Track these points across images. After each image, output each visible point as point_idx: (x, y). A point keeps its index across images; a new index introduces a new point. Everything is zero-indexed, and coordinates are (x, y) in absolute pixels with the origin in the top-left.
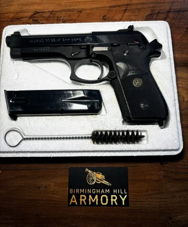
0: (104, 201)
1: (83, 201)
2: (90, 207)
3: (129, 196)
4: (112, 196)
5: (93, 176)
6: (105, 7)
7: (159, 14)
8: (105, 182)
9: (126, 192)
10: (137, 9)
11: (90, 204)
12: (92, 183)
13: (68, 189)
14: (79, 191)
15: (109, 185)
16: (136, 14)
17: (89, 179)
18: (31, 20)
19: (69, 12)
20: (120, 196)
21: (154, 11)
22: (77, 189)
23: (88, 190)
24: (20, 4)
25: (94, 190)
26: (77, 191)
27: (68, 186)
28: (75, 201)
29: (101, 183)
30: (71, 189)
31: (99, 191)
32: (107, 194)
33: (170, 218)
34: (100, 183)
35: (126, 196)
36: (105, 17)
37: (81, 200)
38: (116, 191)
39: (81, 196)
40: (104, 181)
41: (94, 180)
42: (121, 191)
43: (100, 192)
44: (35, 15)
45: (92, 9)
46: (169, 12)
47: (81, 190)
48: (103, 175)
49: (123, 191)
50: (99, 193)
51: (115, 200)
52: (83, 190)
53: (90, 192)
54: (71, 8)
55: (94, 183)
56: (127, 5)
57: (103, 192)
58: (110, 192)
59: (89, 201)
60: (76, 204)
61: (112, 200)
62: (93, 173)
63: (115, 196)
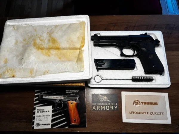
0: (108, 108)
4: (111, 106)
8: (107, 100)
10: (120, 25)
15: (109, 101)
17: (101, 99)
20: (115, 106)
21: (128, 26)
26: (96, 104)
28: (95, 108)
32: (109, 105)
34: (105, 100)
35: (117, 106)
36: (106, 29)
37: (97, 108)
38: (113, 104)
39: (97, 106)
41: (103, 99)
46: (135, 26)
49: (116, 104)
50: (105, 105)
51: (112, 108)
52: (98, 104)
53: (101, 105)
55: (103, 101)
57: (107, 104)
60: (95, 110)
61: (111, 108)
63: (112, 106)
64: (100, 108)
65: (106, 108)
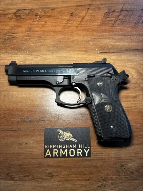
0: (72, 154)
2: (61, 158)
3: (91, 149)
4: (78, 150)
5: (64, 134)
6: (73, 6)
7: (115, 12)
10: (97, 8)
11: (61, 156)
12: (62, 140)
13: (44, 145)
14: (53, 147)
15: (75, 141)
16: (97, 12)
17: (60, 137)
18: (15, 16)
19: (44, 10)
20: (84, 150)
21: (110, 10)
22: (51, 145)
23: (60, 145)
24: (6, 4)
25: (64, 146)
26: (51, 146)
27: (43, 142)
29: (70, 140)
30: (46, 145)
31: (68, 146)
32: (74, 148)
33: (123, 166)
34: (68, 140)
35: (89, 149)
36: (73, 14)
37: (54, 153)
38: (81, 146)
39: (54, 150)
40: (72, 138)
41: (64, 138)
42: (85, 146)
43: (69, 147)
44: (18, 12)
45: (63, 7)
46: (122, 10)
47: (54, 145)
48: (71, 133)
49: (86, 146)
51: (80, 153)
52: (56, 145)
53: (61, 147)
54: (46, 6)
55: (64, 140)
56: (90, 5)
57: (71, 147)
59: (60, 154)
61: (78, 153)
62: (63, 132)
64: (57, 154)
65: (70, 153)
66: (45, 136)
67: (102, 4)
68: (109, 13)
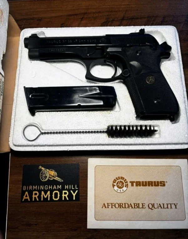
0: (56, 197)
1: (35, 198)
3: (80, 191)
4: (64, 192)
5: (46, 173)
6: (64, 16)
7: (114, 21)
8: (57, 179)
9: (77, 188)
11: (42, 200)
12: (44, 180)
13: (21, 186)
14: (32, 188)
15: (61, 181)
16: (92, 22)
17: (42, 176)
19: (29, 21)
20: (71, 191)
22: (30, 186)
23: (41, 186)
25: (46, 187)
26: (30, 188)
28: (28, 198)
29: (54, 179)
30: (24, 186)
31: (51, 187)
32: (59, 190)
34: (52, 179)
35: (77, 191)
36: (63, 25)
37: (34, 196)
38: (68, 187)
39: (34, 192)
40: (56, 177)
41: (46, 177)
42: (72, 187)
43: (53, 188)
46: (123, 19)
47: (34, 186)
48: (55, 171)
49: (74, 187)
50: (51, 189)
51: (66, 195)
52: (36, 186)
53: (43, 189)
55: (47, 180)
57: (56, 188)
58: (61, 188)
59: (41, 197)
60: (29, 200)
61: (63, 195)
62: (46, 170)
63: (66, 191)
64: (38, 197)
65: (53, 195)
66: (23, 175)
67: (99, 12)
68: (107, 23)
